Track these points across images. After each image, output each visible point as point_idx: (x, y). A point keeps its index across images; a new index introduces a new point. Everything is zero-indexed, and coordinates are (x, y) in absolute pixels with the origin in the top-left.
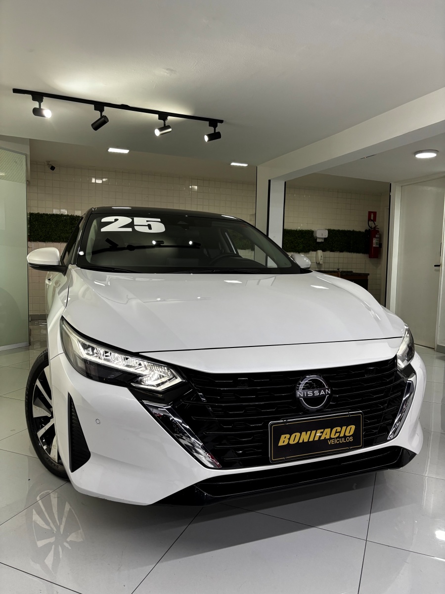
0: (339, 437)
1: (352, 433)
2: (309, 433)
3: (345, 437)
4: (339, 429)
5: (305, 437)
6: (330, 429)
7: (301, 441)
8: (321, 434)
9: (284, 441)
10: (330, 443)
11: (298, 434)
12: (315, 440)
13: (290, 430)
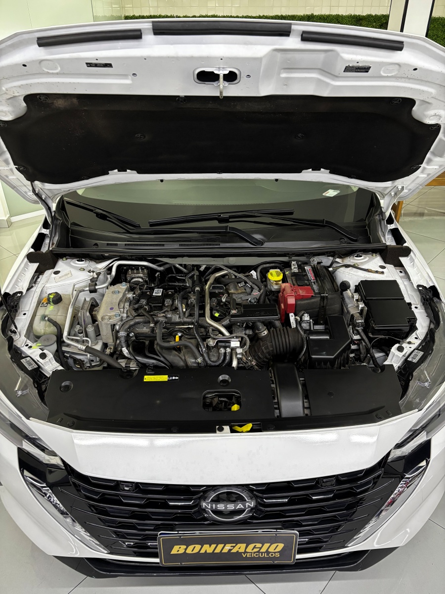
0: (258, 552)
1: (279, 549)
2: (214, 546)
3: (267, 552)
4: (259, 545)
5: (208, 549)
6: (245, 545)
7: (203, 551)
8: (232, 548)
9: (178, 551)
10: (244, 556)
11: (198, 547)
12: (223, 552)
13: (188, 542)
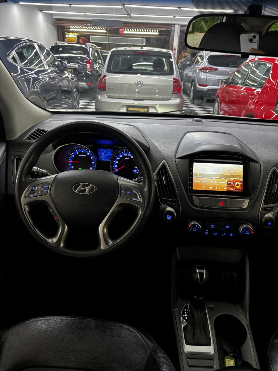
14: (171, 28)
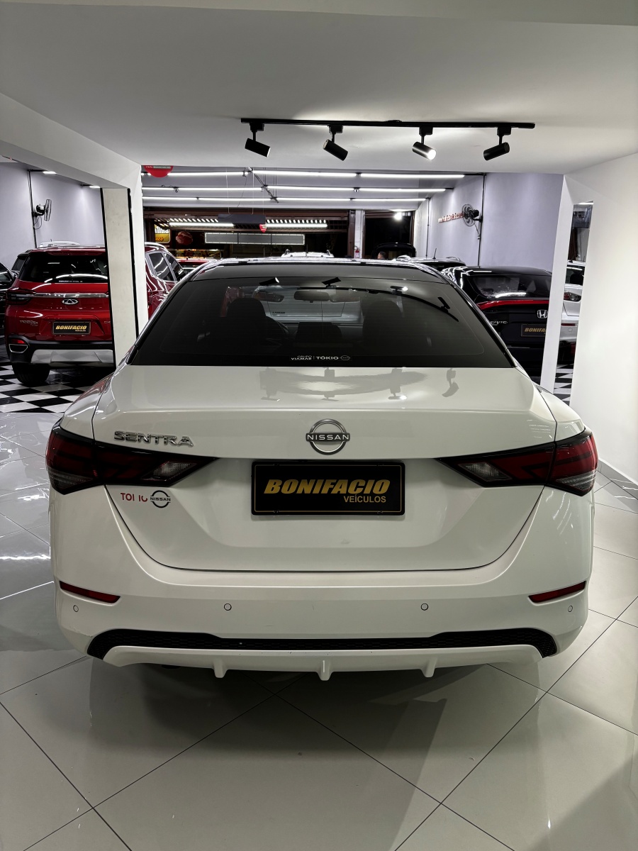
14: (348, 216)
